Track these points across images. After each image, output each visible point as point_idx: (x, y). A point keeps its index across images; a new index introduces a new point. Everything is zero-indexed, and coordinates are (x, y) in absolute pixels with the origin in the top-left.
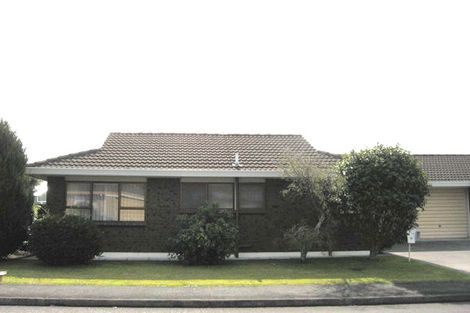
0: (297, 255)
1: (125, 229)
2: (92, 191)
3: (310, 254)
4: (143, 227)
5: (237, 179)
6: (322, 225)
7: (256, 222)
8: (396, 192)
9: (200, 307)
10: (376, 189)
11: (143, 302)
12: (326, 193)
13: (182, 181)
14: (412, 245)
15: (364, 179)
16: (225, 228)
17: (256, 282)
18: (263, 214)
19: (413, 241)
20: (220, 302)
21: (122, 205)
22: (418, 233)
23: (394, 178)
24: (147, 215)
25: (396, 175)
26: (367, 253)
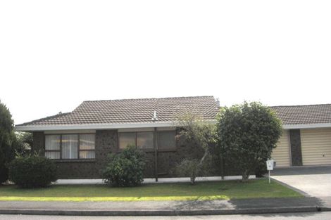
0: (188, 179)
1: (83, 164)
2: (61, 140)
3: (197, 179)
4: (94, 162)
5: (155, 128)
6: (205, 159)
7: (170, 157)
8: (252, 134)
9: (76, 215)
10: (236, 132)
11: (40, 211)
12: (207, 136)
13: (119, 131)
14: (271, 171)
15: (228, 126)
16: (134, 163)
17: (136, 199)
18: (174, 152)
19: (272, 169)
20: (89, 212)
21: (81, 148)
22: (275, 163)
23: (250, 125)
24: (96, 154)
25: (251, 122)
26: (240, 177)
